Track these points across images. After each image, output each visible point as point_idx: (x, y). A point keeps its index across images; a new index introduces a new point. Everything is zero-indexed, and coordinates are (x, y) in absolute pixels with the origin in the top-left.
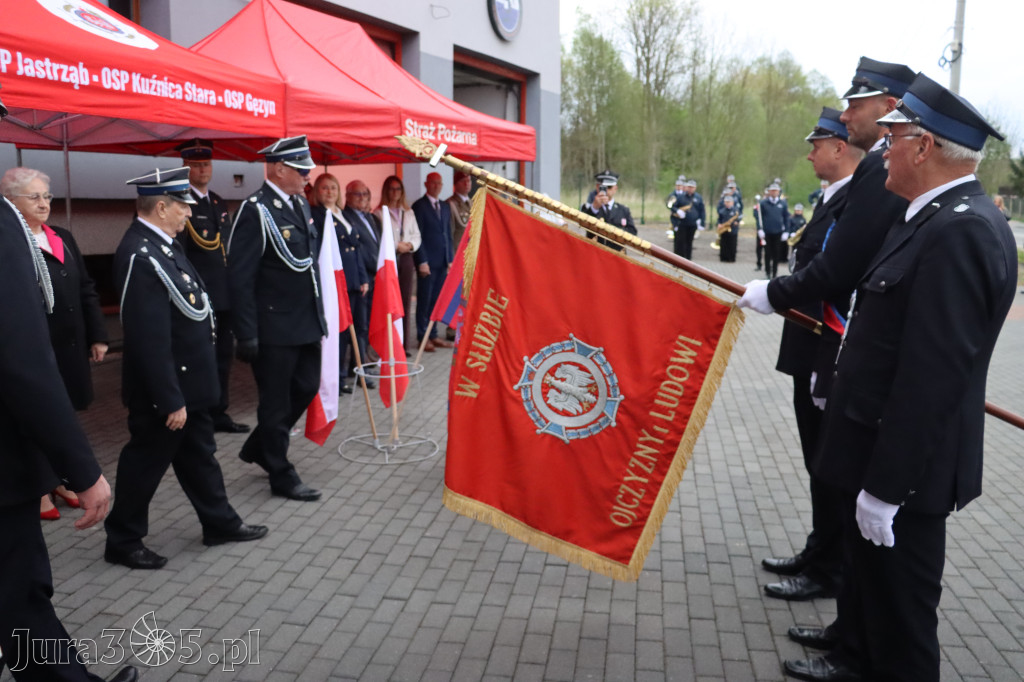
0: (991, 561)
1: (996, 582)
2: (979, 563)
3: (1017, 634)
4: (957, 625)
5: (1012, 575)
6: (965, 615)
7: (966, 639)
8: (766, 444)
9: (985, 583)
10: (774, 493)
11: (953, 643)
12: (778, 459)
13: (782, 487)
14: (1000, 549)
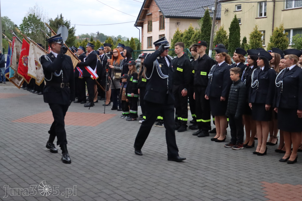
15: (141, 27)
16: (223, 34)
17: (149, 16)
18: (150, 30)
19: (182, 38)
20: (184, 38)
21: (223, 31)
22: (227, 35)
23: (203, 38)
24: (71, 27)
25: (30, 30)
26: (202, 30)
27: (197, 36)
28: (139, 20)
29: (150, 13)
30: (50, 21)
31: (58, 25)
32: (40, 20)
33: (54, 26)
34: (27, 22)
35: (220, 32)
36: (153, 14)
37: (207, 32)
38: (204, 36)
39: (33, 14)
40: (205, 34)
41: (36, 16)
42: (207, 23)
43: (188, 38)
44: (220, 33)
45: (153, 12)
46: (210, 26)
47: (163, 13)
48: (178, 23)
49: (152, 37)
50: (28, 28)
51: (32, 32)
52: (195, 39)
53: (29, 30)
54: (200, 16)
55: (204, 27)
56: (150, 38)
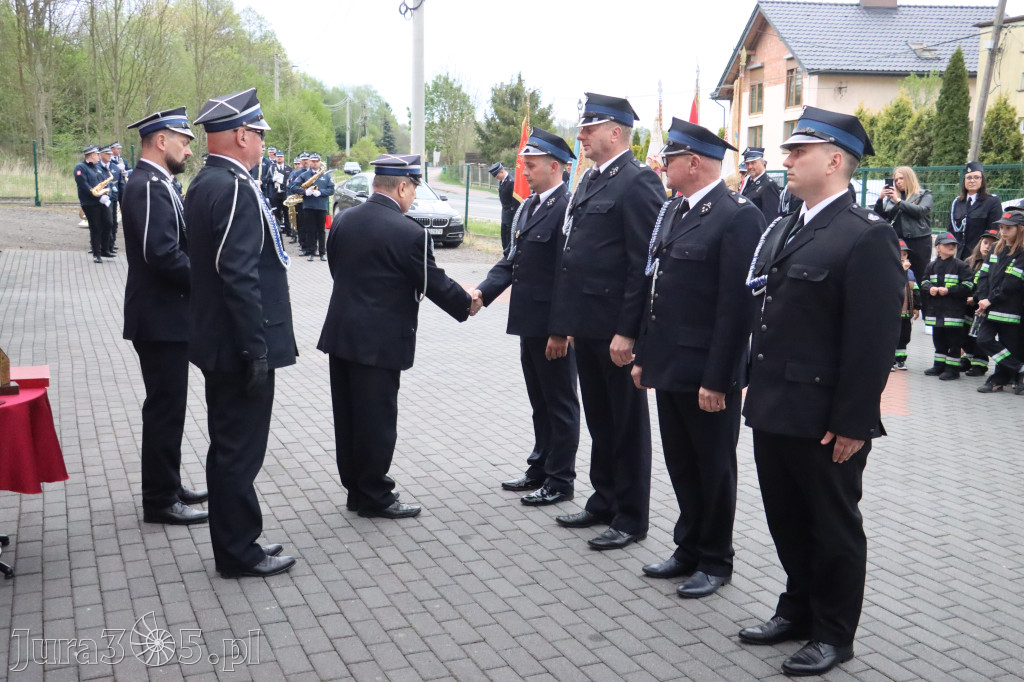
0: (547, 573)
1: (558, 594)
2: (537, 577)
3: (591, 645)
4: (532, 651)
5: (571, 583)
6: (538, 636)
7: (544, 663)
8: (268, 479)
9: (546, 597)
10: (293, 537)
11: (533, 672)
12: (288, 495)
13: (302, 528)
14: (554, 557)
15: (728, 102)
16: (1007, 116)
17: (758, 72)
18: (757, 106)
19: (874, 129)
20: (881, 130)
21: (1006, 108)
22: (1016, 119)
23: (944, 130)
24: (543, 105)
25: (436, 114)
26: (941, 107)
27: (923, 124)
28: (726, 82)
29: (758, 65)
30: (493, 90)
31: (511, 101)
32: (459, 89)
33: (504, 102)
34: (431, 94)
35: (999, 109)
36: (766, 66)
37: (956, 111)
38: (946, 124)
39: (444, 75)
40: (950, 118)
41: (450, 80)
42: (955, 87)
43: (894, 129)
44: (998, 114)
45: (766, 59)
46: (964, 93)
47: (800, 63)
48: (840, 88)
49: (761, 127)
50: (431, 110)
51: (442, 120)
52: (918, 131)
53: (433, 114)
54: (909, 69)
55: (947, 98)
56: (756, 131)
